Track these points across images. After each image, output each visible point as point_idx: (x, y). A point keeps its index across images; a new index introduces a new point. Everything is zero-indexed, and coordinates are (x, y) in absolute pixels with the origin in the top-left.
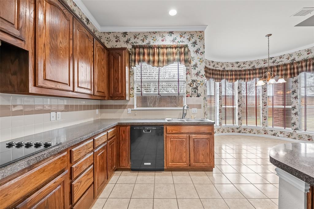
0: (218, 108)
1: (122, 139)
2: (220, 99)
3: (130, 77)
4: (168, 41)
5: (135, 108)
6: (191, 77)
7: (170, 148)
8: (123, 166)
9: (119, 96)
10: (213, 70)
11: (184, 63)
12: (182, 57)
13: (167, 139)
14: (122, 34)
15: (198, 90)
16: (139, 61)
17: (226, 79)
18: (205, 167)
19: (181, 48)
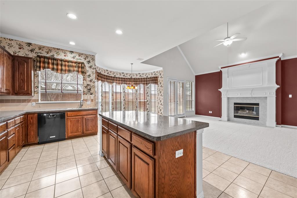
0: (111, 102)
1: (30, 123)
2: (112, 96)
3: (34, 78)
4: (69, 57)
5: (40, 102)
6: (87, 82)
7: (70, 125)
8: (32, 142)
9: (24, 93)
10: (107, 76)
11: (81, 74)
12: (80, 69)
13: (68, 120)
14: (26, 44)
15: (91, 90)
16: (44, 68)
17: (116, 83)
18: (93, 133)
19: (79, 63)
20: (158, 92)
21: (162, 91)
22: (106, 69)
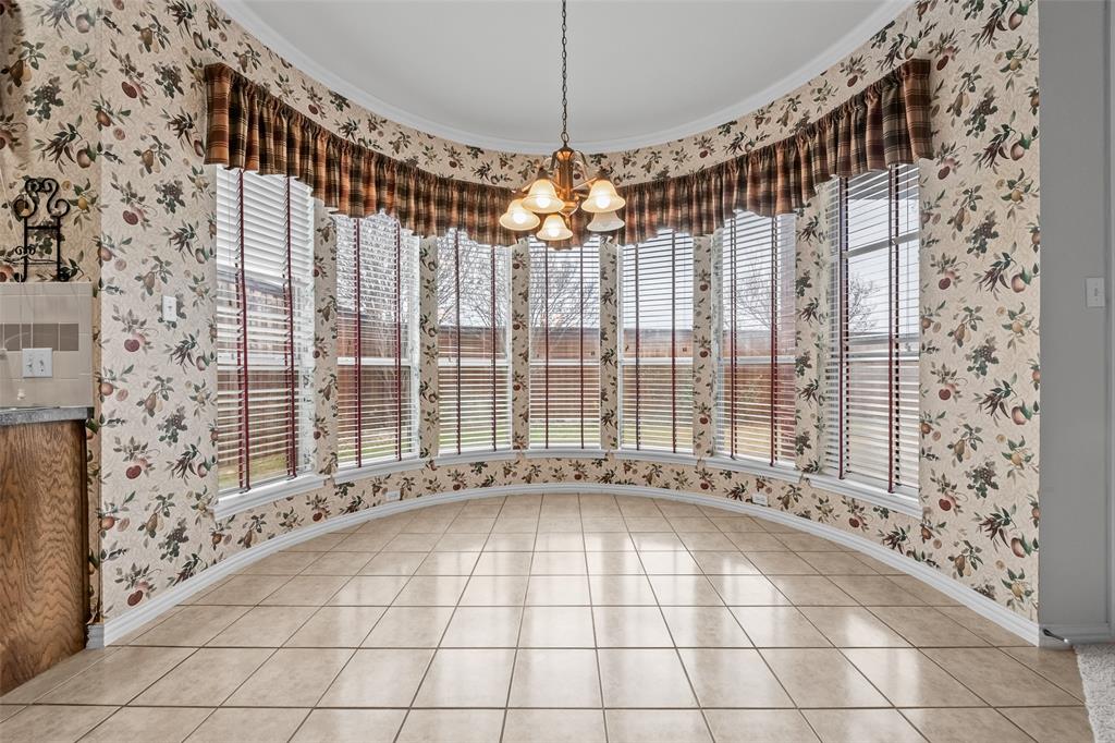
6: (24, 161)
15: (60, 238)
20: (937, 251)
21: (1001, 210)
22: (463, 138)
